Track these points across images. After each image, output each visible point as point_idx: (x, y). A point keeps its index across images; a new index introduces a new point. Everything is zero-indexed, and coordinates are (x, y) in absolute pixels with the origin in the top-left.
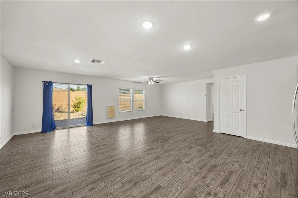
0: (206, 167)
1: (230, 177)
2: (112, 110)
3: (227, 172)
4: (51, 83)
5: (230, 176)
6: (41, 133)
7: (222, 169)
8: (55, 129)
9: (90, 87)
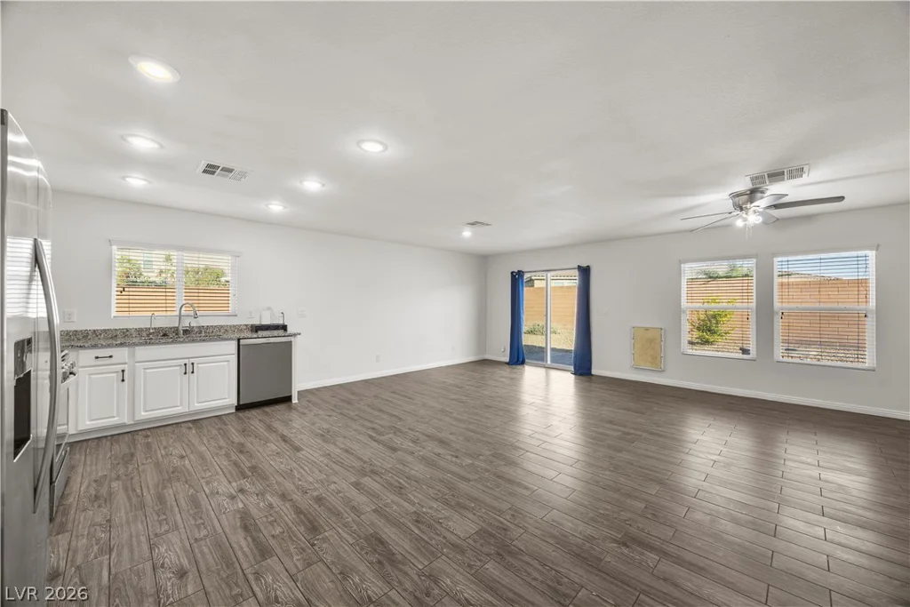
0: (319, 509)
1: (249, 539)
2: (651, 341)
3: (272, 542)
4: (520, 273)
5: (254, 540)
6: (507, 366)
7: (292, 539)
8: (523, 363)
9: (585, 272)
